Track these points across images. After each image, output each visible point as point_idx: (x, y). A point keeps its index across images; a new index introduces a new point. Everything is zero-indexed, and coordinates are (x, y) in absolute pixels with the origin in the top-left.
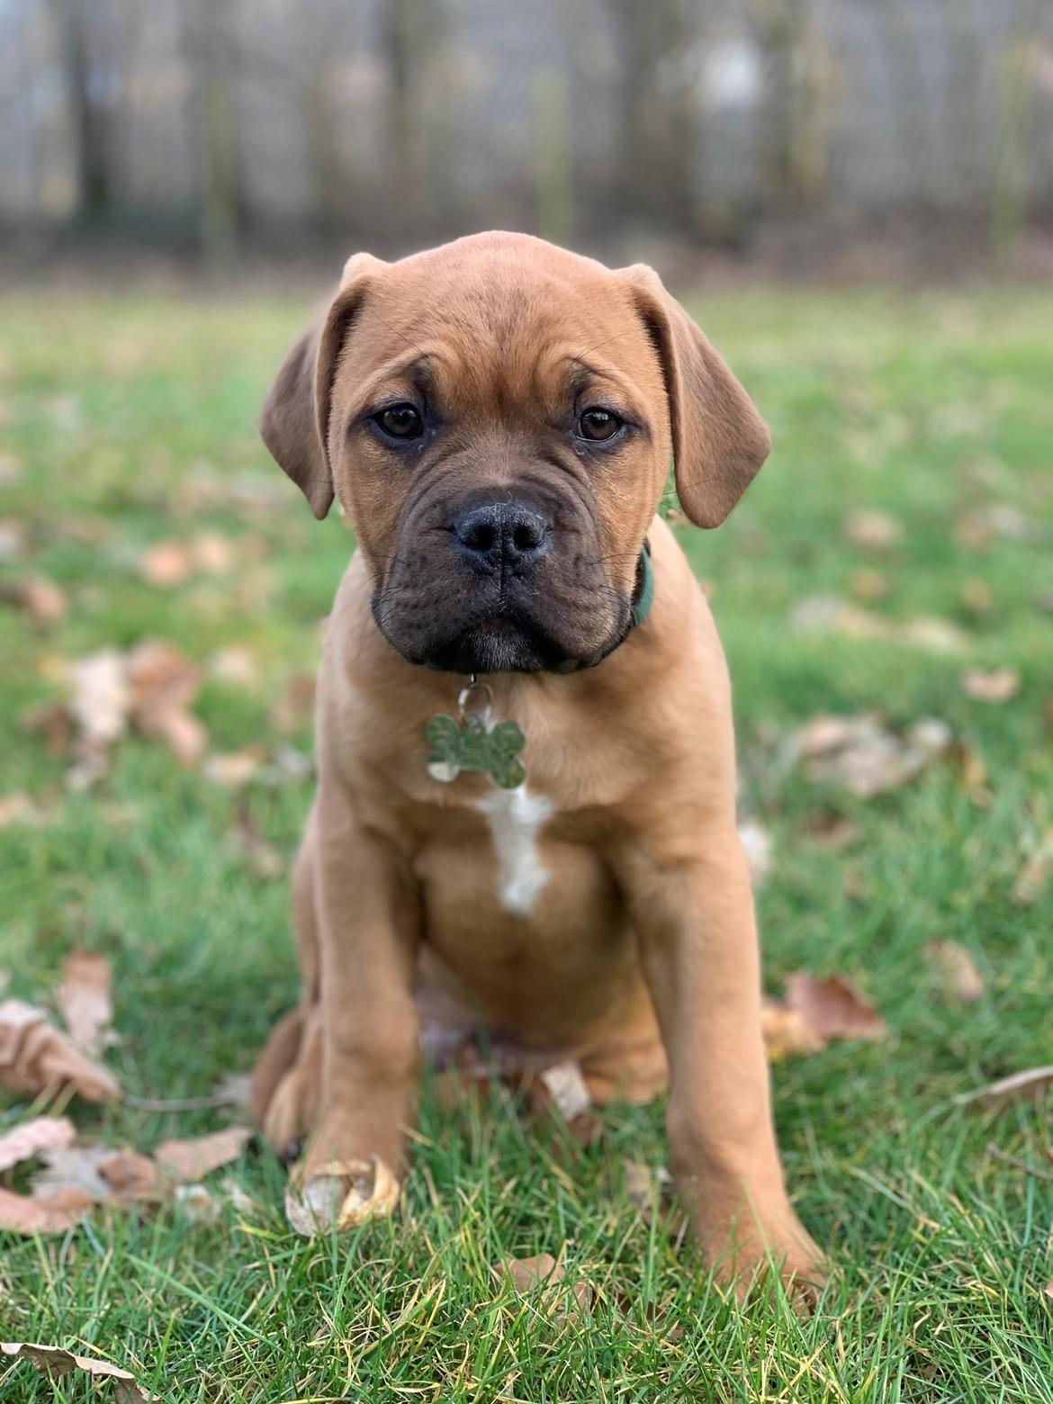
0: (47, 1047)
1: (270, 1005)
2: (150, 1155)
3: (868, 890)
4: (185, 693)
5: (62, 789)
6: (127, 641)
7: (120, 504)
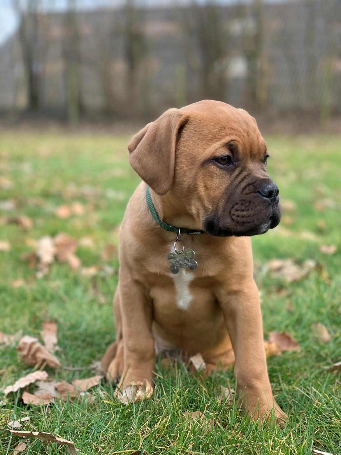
0: (38, 350)
1: (106, 341)
2: (71, 383)
3: (293, 309)
4: (73, 249)
5: (35, 278)
6: (53, 234)
7: (46, 195)
